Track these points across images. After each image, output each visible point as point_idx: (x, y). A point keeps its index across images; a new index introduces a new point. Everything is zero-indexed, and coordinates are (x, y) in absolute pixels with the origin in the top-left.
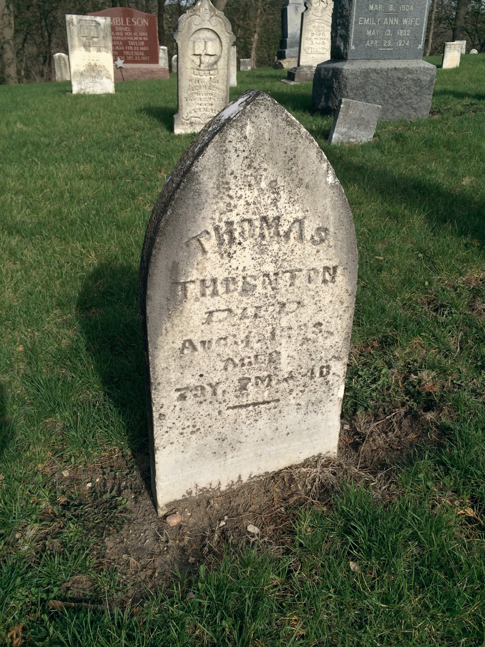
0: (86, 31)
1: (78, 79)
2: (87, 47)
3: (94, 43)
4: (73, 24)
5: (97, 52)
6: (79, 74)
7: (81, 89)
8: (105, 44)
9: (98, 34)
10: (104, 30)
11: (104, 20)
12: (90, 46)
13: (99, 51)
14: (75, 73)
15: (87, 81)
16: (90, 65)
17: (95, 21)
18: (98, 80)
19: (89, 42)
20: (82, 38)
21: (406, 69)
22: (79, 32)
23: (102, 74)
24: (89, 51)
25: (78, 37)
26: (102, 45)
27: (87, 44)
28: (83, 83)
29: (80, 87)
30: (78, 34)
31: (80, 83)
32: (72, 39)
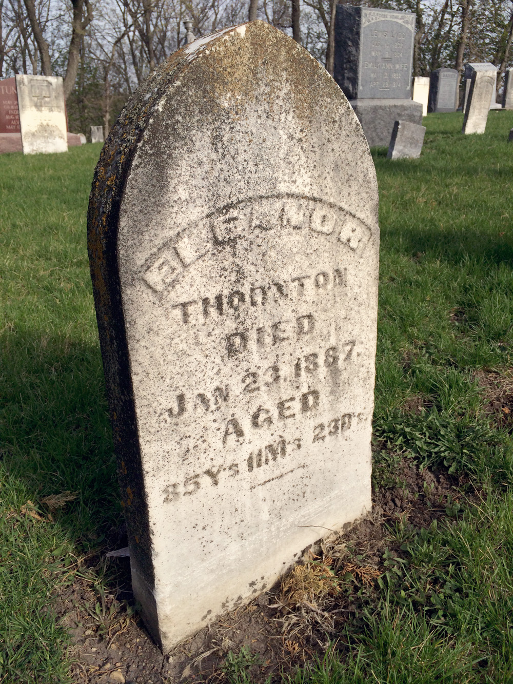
0: (38, 91)
1: (30, 139)
2: (38, 106)
3: (46, 102)
4: (24, 84)
5: (50, 111)
6: (30, 135)
7: (33, 150)
8: (57, 104)
9: (50, 94)
10: (56, 90)
11: (56, 80)
12: (41, 106)
13: (51, 110)
14: (26, 133)
15: (39, 141)
16: (42, 125)
17: (47, 81)
18: (50, 141)
19: (41, 102)
20: (33, 98)
21: (402, 106)
22: (30, 92)
23: (55, 133)
24: (41, 111)
25: (30, 97)
26: (55, 105)
27: (39, 104)
28: (35, 143)
29: (31, 148)
30: (29, 93)
31: (32, 144)
32: (23, 99)
